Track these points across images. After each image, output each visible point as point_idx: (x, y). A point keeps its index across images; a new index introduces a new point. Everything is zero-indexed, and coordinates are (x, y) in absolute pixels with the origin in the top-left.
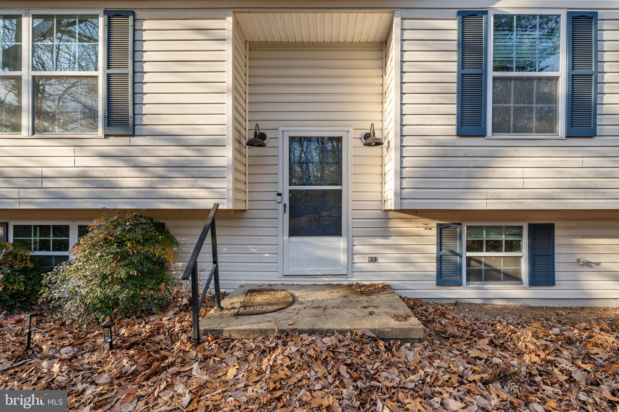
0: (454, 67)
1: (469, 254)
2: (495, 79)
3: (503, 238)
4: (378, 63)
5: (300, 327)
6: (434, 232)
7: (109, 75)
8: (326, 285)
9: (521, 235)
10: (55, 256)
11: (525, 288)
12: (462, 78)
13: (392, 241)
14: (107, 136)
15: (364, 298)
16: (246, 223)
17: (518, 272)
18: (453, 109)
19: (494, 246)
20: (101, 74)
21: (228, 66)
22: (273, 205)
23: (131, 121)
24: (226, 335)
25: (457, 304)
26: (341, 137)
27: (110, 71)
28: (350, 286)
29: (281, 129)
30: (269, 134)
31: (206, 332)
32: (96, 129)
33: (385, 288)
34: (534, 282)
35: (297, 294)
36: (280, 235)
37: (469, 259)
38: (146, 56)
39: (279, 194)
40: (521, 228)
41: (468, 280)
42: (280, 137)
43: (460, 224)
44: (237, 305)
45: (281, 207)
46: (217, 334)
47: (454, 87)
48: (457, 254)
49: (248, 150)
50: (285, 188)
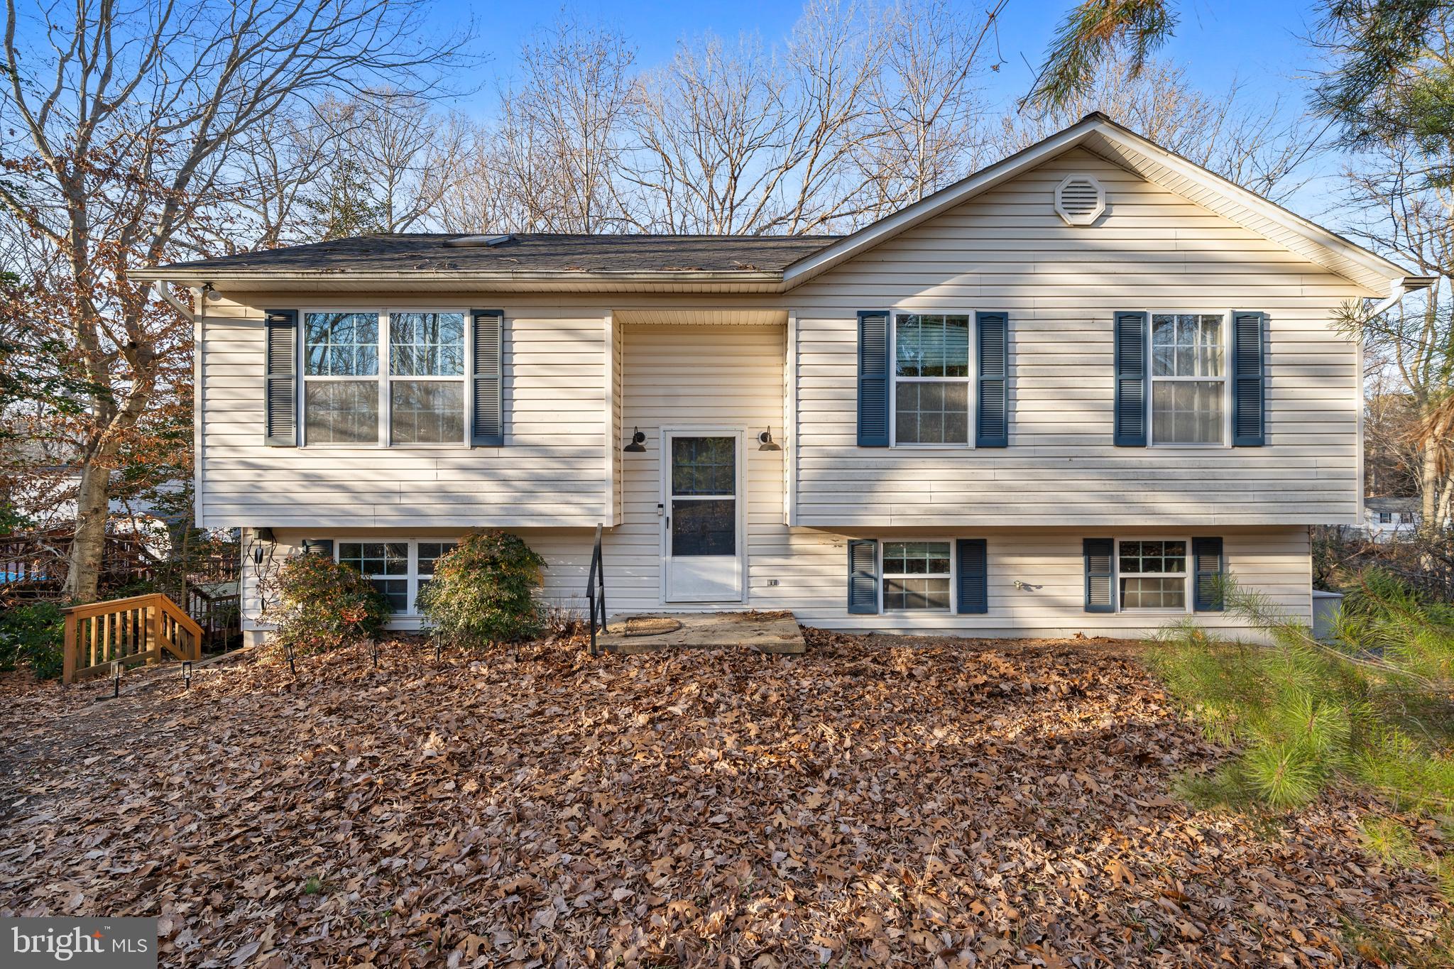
0: (854, 370)
1: (887, 576)
2: (899, 384)
3: (928, 556)
4: (776, 349)
5: (689, 643)
6: (845, 550)
7: (476, 381)
8: (717, 614)
9: (948, 553)
10: (389, 581)
11: (953, 617)
12: (862, 385)
13: (794, 561)
14: (473, 447)
15: (758, 624)
16: (620, 540)
17: (947, 597)
18: (854, 416)
19: (917, 566)
20: (466, 377)
21: (607, 370)
22: (653, 518)
23: (500, 430)
24: (620, 651)
25: (871, 634)
26: (734, 438)
27: (477, 376)
28: (745, 614)
29: (662, 428)
30: (647, 434)
31: (602, 648)
32: (461, 439)
33: (785, 615)
34: (963, 609)
35: (683, 621)
36: (662, 553)
37: (886, 582)
38: (516, 359)
39: (661, 506)
40: (948, 544)
41: (885, 607)
42: (662, 437)
43: (875, 541)
44: (622, 630)
45: (663, 521)
46: (612, 650)
47: (854, 393)
48: (871, 577)
49: (623, 455)
50: (668, 498)
